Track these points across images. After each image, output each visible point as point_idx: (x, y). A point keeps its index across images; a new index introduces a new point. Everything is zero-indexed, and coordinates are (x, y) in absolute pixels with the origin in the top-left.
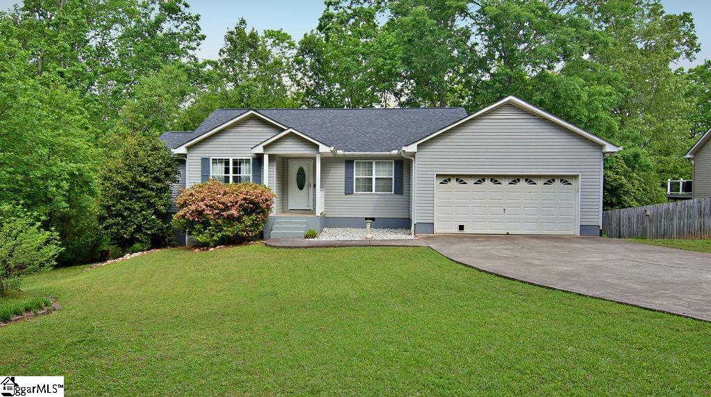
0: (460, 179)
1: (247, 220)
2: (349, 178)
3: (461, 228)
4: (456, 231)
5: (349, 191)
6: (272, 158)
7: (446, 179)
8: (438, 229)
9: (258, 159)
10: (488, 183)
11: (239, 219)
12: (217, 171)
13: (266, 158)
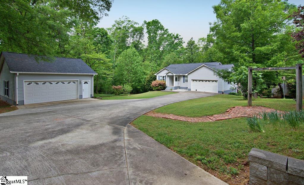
0: (196, 80)
1: (160, 87)
2: (184, 79)
3: (196, 90)
4: (196, 91)
5: (184, 82)
6: (168, 76)
7: (194, 80)
8: (192, 90)
9: (166, 76)
10: (201, 81)
11: (158, 86)
12: (161, 78)
13: (167, 76)
